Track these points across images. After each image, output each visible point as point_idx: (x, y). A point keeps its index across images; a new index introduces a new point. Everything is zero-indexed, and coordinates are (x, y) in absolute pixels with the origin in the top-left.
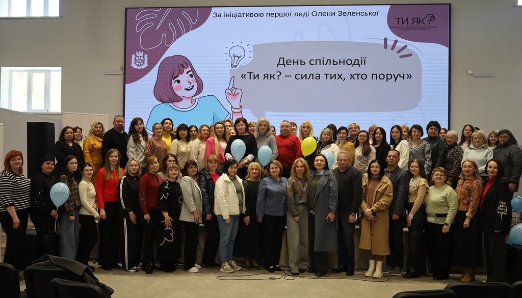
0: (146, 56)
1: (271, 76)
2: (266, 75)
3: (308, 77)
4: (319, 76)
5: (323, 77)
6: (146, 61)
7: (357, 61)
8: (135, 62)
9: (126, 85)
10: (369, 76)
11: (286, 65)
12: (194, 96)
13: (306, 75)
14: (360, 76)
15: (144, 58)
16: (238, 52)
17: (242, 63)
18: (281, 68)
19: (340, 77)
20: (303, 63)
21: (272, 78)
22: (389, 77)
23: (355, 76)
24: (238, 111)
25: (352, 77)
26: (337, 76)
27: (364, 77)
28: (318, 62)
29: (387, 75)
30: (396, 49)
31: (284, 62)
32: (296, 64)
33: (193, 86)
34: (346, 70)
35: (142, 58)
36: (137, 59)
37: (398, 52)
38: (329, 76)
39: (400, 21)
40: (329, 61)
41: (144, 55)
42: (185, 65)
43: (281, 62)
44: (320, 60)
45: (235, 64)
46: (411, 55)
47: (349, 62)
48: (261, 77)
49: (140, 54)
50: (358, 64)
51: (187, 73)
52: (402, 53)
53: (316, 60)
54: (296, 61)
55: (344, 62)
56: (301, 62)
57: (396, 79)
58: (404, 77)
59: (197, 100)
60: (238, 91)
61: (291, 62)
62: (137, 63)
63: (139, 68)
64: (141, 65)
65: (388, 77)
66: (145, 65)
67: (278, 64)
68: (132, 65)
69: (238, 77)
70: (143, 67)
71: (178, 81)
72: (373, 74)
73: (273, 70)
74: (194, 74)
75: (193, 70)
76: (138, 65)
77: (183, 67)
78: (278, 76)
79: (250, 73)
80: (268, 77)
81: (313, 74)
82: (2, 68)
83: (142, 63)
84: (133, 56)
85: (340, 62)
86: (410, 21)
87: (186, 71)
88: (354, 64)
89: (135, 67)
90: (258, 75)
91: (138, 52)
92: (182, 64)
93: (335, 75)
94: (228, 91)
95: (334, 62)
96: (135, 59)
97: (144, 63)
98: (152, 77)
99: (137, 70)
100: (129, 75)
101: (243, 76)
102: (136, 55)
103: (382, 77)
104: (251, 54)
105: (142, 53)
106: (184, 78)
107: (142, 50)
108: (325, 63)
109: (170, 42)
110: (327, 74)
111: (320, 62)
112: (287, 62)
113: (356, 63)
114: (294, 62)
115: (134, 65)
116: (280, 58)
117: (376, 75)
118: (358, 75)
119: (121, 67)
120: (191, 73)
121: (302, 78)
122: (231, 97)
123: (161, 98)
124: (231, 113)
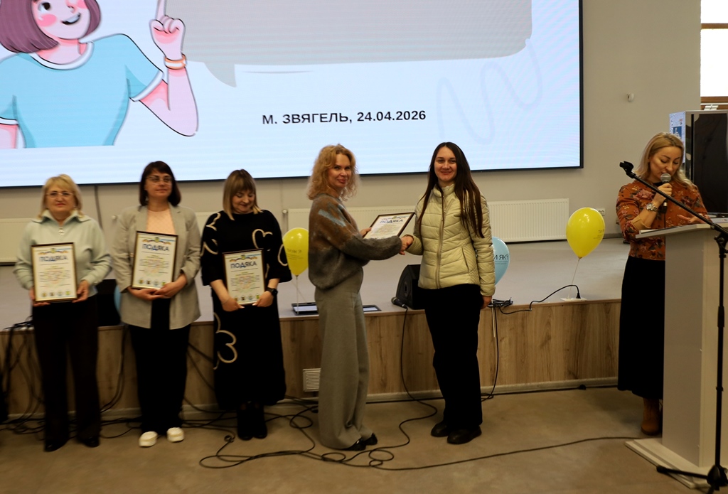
12: (83, 37)
24: (179, 65)
71: (47, 6)
94: (154, 24)
122: (163, 36)
123: (12, 43)
124: (165, 69)
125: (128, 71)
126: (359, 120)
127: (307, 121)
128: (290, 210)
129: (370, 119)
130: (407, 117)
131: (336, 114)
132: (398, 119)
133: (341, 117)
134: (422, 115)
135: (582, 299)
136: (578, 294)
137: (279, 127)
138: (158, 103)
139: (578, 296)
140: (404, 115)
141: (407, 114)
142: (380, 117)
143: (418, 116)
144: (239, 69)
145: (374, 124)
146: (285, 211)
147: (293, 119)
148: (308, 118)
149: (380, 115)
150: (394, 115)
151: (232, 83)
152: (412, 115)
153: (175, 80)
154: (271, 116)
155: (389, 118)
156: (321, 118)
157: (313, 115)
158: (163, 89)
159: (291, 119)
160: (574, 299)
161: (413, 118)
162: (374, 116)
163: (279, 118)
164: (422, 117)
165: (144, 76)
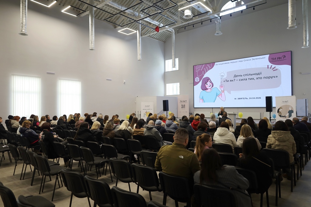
0: (199, 78)
3: (243, 80)
5: (248, 79)
9: (194, 86)
10: (263, 78)
16: (223, 74)
17: (224, 78)
18: (235, 78)
20: (241, 76)
21: (232, 81)
22: (270, 77)
23: (258, 78)
24: (223, 91)
26: (252, 79)
27: (261, 78)
30: (272, 68)
31: (236, 76)
33: (211, 85)
34: (255, 77)
37: (272, 69)
38: (250, 79)
39: (273, 59)
40: (249, 74)
45: (222, 78)
46: (277, 70)
47: (256, 74)
48: (229, 81)
49: (197, 78)
52: (274, 69)
55: (254, 74)
58: (275, 77)
59: (212, 89)
60: (223, 86)
66: (199, 80)
71: (207, 84)
74: (211, 82)
75: (211, 81)
77: (208, 80)
78: (234, 80)
79: (226, 80)
81: (245, 79)
82: (167, 84)
86: (277, 59)
87: (209, 81)
92: (208, 79)
94: (220, 86)
95: (251, 74)
98: (200, 83)
99: (197, 82)
100: (195, 83)
101: (224, 81)
103: (267, 78)
104: (226, 75)
106: (208, 83)
107: (198, 76)
109: (204, 74)
111: (246, 75)
114: (239, 76)
115: (196, 81)
117: (265, 77)
119: (193, 82)
121: (241, 80)
124: (221, 92)
125: (217, 93)
126: (249, 99)
130: (258, 98)
133: (247, 98)
134: (260, 98)
138: (220, 97)
142: (253, 98)
144: (231, 92)
145: (252, 99)
147: (239, 99)
148: (241, 98)
150: (255, 98)
151: (230, 93)
153: (223, 94)
156: (243, 98)
158: (221, 95)
163: (237, 99)
165: (219, 93)
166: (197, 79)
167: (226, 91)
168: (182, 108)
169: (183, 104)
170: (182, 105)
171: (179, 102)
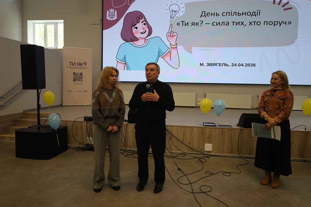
0: (116, 12)
1: (196, 24)
2: (193, 23)
3: (221, 24)
4: (228, 24)
5: (231, 24)
6: (116, 15)
7: (254, 13)
8: (109, 16)
9: (103, 31)
10: (262, 23)
11: (206, 16)
12: (146, 37)
13: (219, 23)
14: (256, 23)
15: (114, 13)
16: (175, 8)
17: (177, 15)
18: (203, 18)
19: (242, 23)
20: (217, 15)
21: (197, 25)
22: (276, 23)
23: (253, 23)
24: (175, 47)
25: (251, 23)
26: (240, 23)
27: (259, 23)
28: (228, 14)
29: (275, 22)
30: (282, 4)
31: (205, 14)
32: (213, 15)
33: (146, 31)
34: (246, 19)
35: (113, 13)
36: (110, 14)
37: (283, 6)
38: (235, 23)
40: (235, 13)
41: (114, 11)
42: (141, 17)
43: (203, 15)
44: (229, 13)
45: (173, 16)
46: (291, 8)
47: (249, 14)
48: (190, 24)
49: (112, 10)
50: (255, 15)
51: (142, 22)
52: (285, 7)
53: (227, 13)
54: (213, 13)
55: (245, 14)
56: (217, 14)
57: (280, 25)
58: (286, 23)
59: (148, 40)
60: (175, 34)
61: (210, 14)
62: (110, 17)
63: (112, 20)
64: (113, 18)
65: (274, 24)
66: (116, 18)
67: (201, 16)
68: (107, 18)
69: (175, 24)
70: (114, 19)
71: (136, 28)
72: (265, 22)
73: (197, 20)
74: (146, 23)
75: (146, 20)
76: (111, 18)
77: (140, 18)
78: (201, 24)
79: (183, 22)
80: (194, 24)
81: (224, 22)
82: (28, 21)
83: (113, 17)
84: (108, 12)
85: (243, 14)
87: (141, 21)
88: (252, 15)
89: (109, 19)
90: (188, 23)
91: (111, 9)
92: (138, 16)
93: (239, 22)
94: (168, 34)
95: (238, 14)
96: (109, 14)
97: (114, 16)
98: (120, 25)
99: (110, 20)
100: (106, 24)
101: (178, 24)
102: (109, 11)
103: (271, 23)
104: (184, 10)
105: (113, 10)
106: (140, 26)
107: (113, 8)
108: (232, 14)
109: (131, 3)
110: (233, 22)
112: (207, 14)
113: (254, 14)
114: (212, 14)
115: (108, 18)
116: (203, 12)
117: (267, 22)
118: (255, 22)
119: (100, 19)
120: (144, 22)
121: (217, 25)
122: (170, 37)
123: (125, 39)
124: (170, 48)
125: (159, 49)
126: (232, 66)
127: (214, 65)
128: (207, 94)
129: (236, 66)
130: (249, 65)
131: (224, 64)
132: (245, 66)
133: (226, 65)
134: (254, 65)
135: (307, 130)
136: (306, 128)
137: (205, 67)
138: (167, 58)
139: (305, 129)
140: (247, 65)
141: (249, 64)
142: (239, 65)
143: (253, 65)
144: (194, 48)
145: (237, 67)
146: (205, 94)
147: (210, 65)
148: (215, 65)
149: (239, 64)
150: (244, 65)
151: (191, 52)
152: (251, 65)
154: (203, 64)
155: (243, 66)
156: (219, 65)
157: (217, 64)
158: (169, 54)
159: (209, 65)
160: (303, 130)
161: (251, 66)
162: (237, 65)
163: (205, 64)
164: (254, 66)
165: (164, 50)
166: (112, 14)
167: (182, 47)
168: (74, 80)
169: (78, 71)
170: (74, 74)
171: (66, 64)
